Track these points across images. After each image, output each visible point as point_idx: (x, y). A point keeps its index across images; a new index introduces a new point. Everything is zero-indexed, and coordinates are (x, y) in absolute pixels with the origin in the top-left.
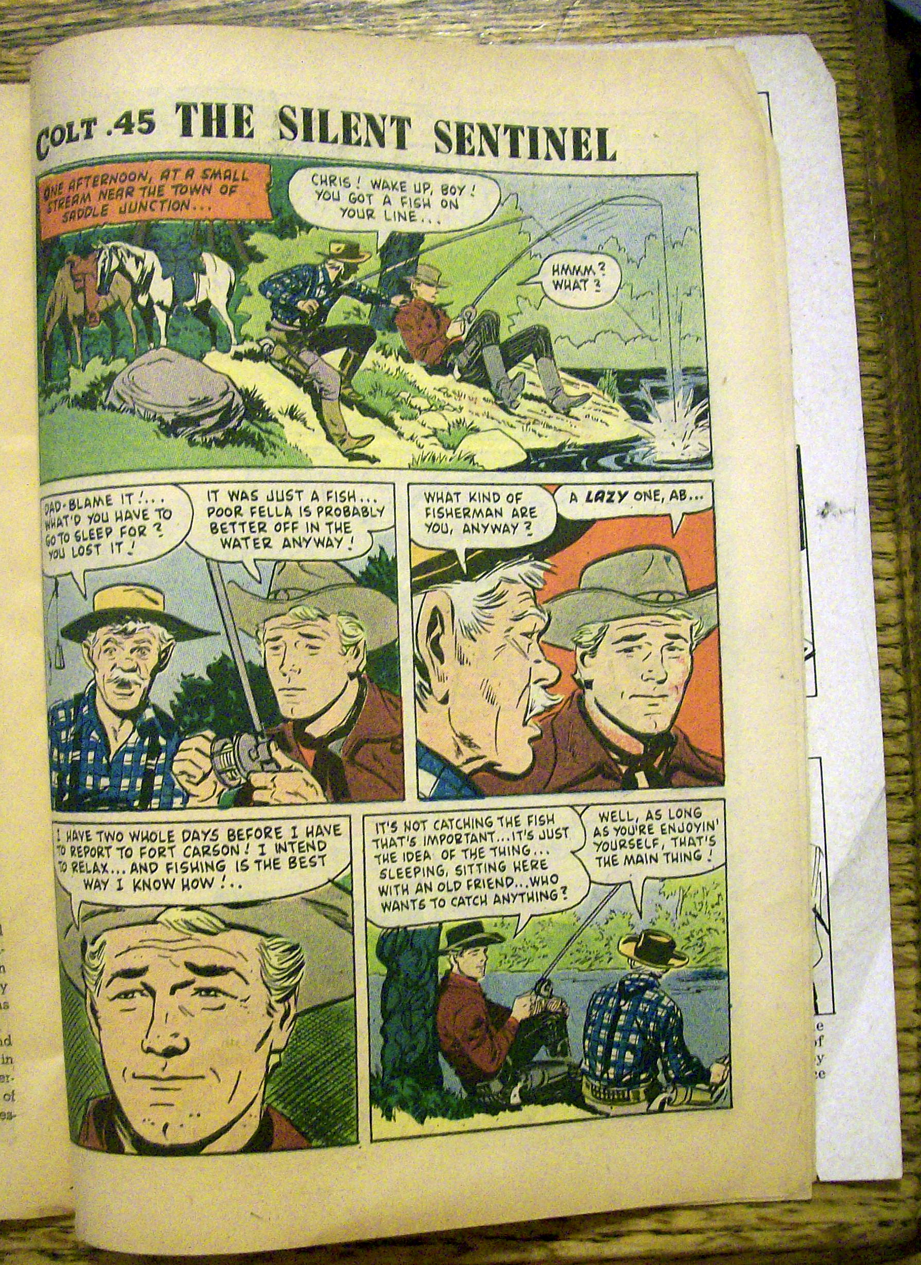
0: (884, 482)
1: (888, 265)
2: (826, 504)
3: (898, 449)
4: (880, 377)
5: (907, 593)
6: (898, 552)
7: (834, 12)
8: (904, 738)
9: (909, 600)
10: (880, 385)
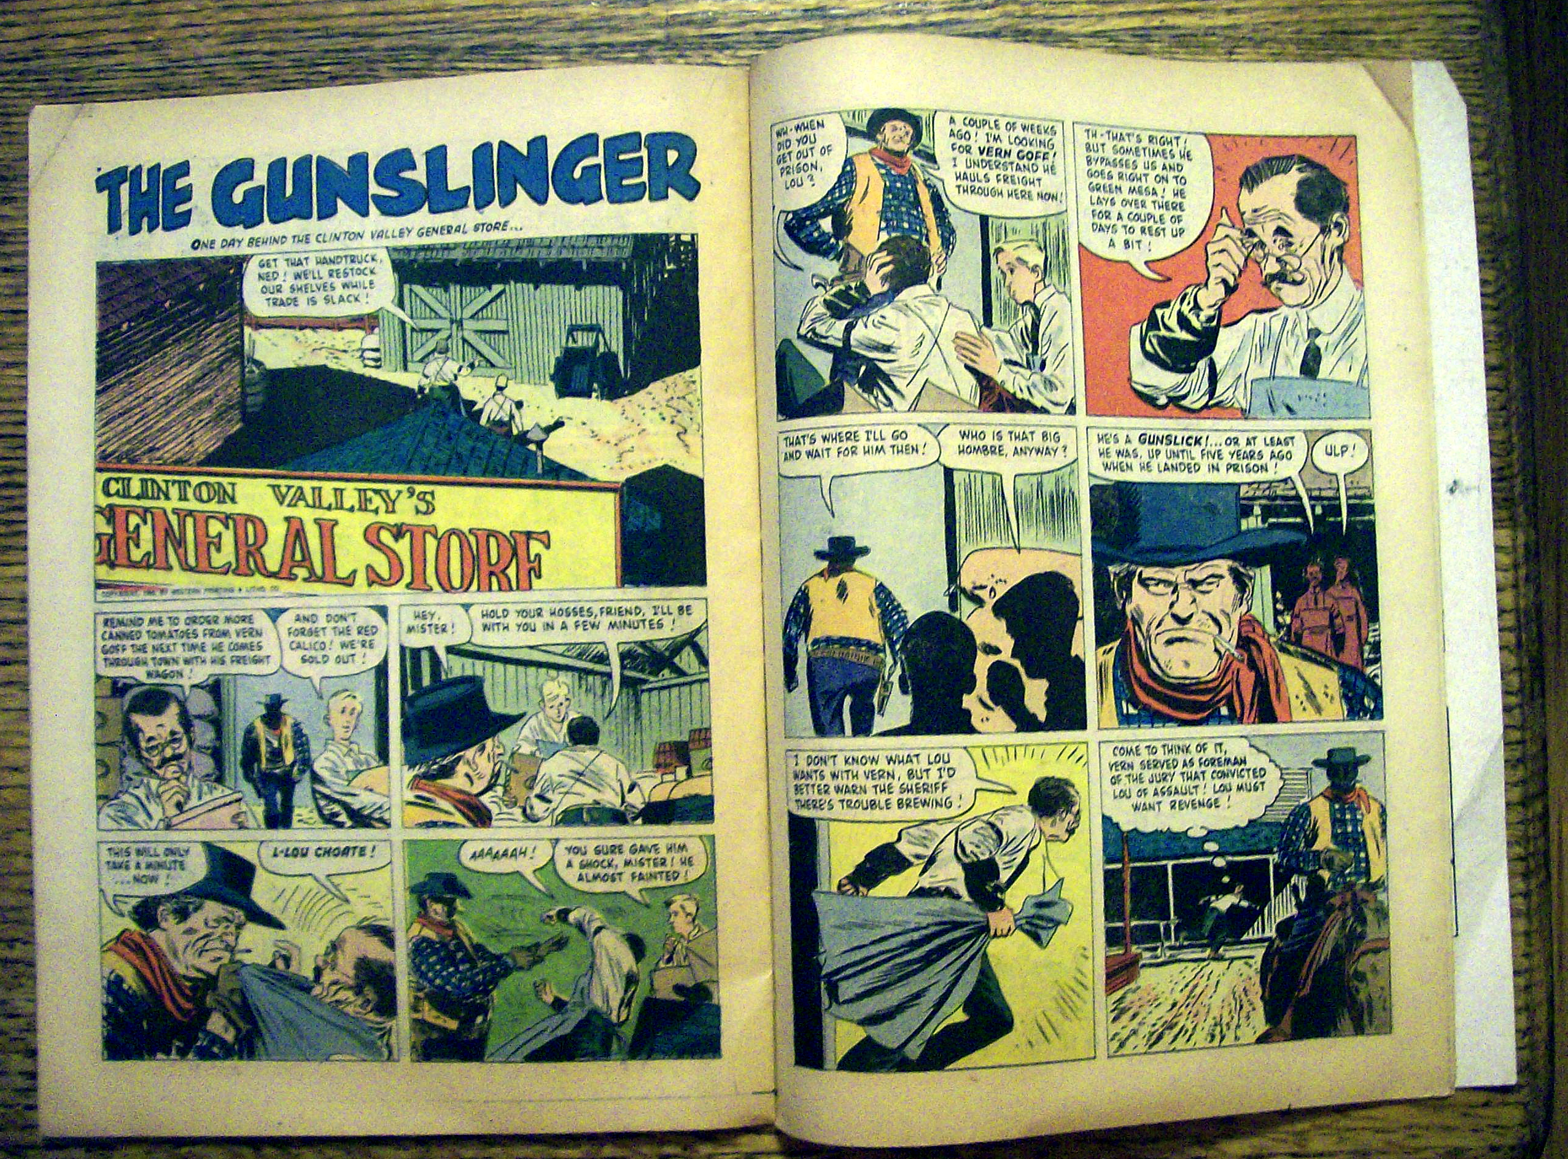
0: (1504, 484)
1: (1510, 290)
2: (1455, 482)
3: (1515, 456)
4: (1500, 391)
5: (1521, 583)
6: (1515, 548)
7: (1467, 61)
8: (1517, 711)
9: (1522, 590)
10: (1502, 398)
